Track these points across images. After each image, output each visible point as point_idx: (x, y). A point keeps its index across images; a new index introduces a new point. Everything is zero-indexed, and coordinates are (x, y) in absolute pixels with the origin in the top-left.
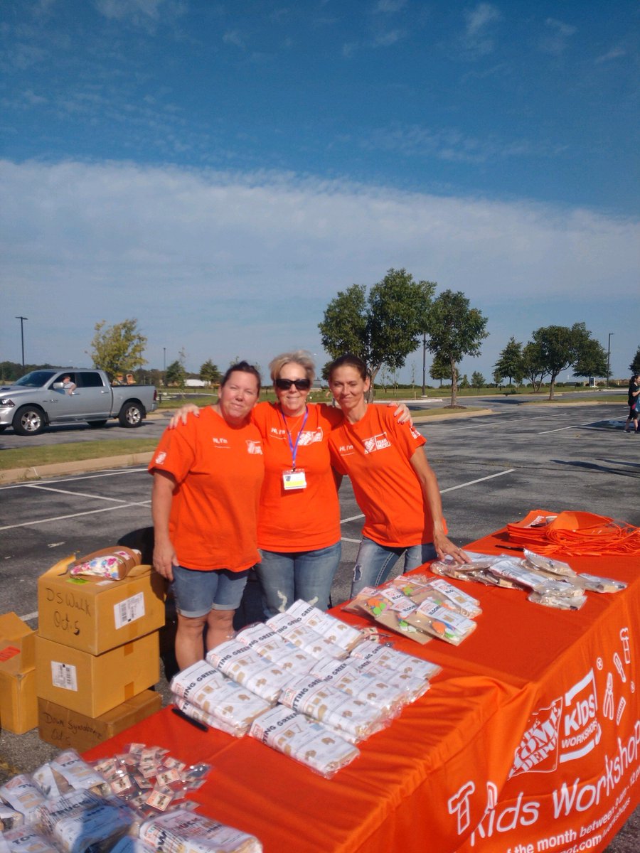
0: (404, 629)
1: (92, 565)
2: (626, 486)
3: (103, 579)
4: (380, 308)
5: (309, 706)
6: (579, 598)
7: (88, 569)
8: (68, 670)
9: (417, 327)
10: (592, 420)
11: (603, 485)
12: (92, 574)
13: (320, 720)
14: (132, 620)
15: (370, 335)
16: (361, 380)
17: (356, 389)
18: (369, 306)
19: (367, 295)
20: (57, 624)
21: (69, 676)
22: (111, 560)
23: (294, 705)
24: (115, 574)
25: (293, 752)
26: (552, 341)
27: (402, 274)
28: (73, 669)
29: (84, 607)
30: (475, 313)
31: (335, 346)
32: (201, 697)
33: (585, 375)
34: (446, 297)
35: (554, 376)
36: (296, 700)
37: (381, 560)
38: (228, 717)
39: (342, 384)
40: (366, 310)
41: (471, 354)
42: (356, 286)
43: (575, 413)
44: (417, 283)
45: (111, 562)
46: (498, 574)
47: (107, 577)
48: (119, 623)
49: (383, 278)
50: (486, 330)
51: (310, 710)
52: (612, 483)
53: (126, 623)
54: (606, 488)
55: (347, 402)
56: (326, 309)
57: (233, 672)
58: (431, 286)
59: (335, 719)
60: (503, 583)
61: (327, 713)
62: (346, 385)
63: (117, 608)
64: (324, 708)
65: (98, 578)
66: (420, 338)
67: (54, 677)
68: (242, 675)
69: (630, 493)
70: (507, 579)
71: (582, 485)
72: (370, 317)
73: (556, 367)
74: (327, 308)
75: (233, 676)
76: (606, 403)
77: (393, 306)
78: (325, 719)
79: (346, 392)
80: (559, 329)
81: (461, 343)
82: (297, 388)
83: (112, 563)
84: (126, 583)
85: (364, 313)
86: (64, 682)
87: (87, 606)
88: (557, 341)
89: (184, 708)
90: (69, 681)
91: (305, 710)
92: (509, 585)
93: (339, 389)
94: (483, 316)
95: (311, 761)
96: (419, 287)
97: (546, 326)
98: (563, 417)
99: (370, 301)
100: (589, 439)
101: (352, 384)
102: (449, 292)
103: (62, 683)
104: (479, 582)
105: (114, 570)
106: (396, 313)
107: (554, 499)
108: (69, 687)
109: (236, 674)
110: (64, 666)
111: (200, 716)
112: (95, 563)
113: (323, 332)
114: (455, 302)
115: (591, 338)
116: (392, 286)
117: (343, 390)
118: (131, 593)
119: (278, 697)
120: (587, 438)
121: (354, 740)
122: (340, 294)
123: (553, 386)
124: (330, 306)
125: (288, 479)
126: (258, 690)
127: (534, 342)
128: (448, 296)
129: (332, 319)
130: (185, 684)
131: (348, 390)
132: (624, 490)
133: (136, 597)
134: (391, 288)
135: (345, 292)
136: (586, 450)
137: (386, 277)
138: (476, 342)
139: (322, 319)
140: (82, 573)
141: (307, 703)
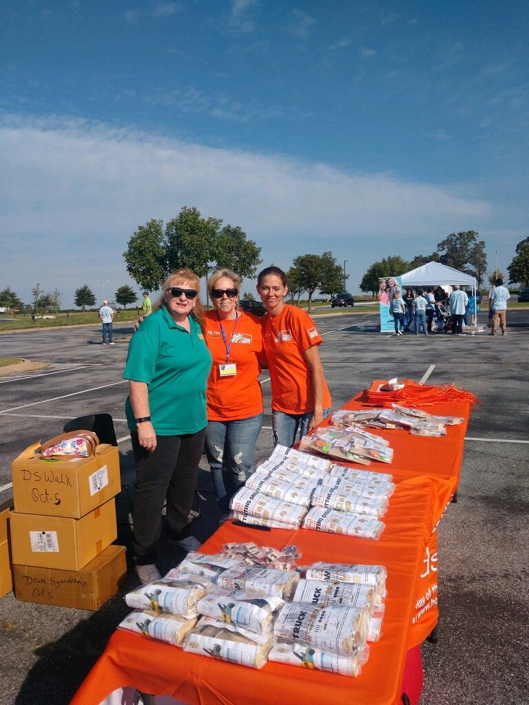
0: (350, 458)
1: (62, 446)
2: (387, 371)
3: (73, 457)
4: (176, 240)
5: (337, 503)
6: (441, 429)
7: (60, 450)
8: (48, 536)
9: (208, 256)
10: (344, 326)
11: (370, 371)
12: (63, 454)
13: (348, 511)
14: (101, 488)
15: (168, 262)
16: (282, 286)
17: (278, 293)
18: (166, 239)
19: (164, 228)
20: (36, 499)
21: (49, 541)
22: (78, 441)
23: (325, 504)
24: (85, 451)
25: (344, 531)
26: (308, 266)
27: (194, 211)
28: (54, 535)
29: (65, 480)
30: (251, 244)
31: (139, 272)
32: (260, 509)
33: (328, 293)
34: (227, 230)
35: (311, 294)
36: (326, 501)
37: (288, 424)
38: (285, 518)
39: (269, 288)
40: (164, 242)
41: (250, 277)
42: (154, 221)
43: (330, 322)
44: (206, 220)
45: (79, 442)
46: (386, 419)
47: (78, 455)
48: (93, 492)
49: (178, 214)
50: (260, 258)
51: (339, 506)
52: (377, 369)
53: (97, 490)
54: (373, 372)
55: (271, 302)
56: (129, 241)
57: (271, 491)
58: (217, 223)
59: (360, 508)
60: (389, 426)
61: (352, 505)
62: (271, 289)
63: (91, 478)
64: (348, 503)
65: (68, 456)
66: (210, 264)
67: (33, 545)
68: (278, 492)
69: (392, 375)
70: (392, 422)
71: (357, 372)
72: (168, 247)
73: (311, 288)
74: (130, 239)
75: (271, 494)
76: (349, 313)
77: (187, 238)
78: (352, 509)
79: (271, 294)
80: (313, 257)
81: (242, 268)
82: (228, 296)
83: (81, 443)
84: (94, 459)
85: (162, 244)
86: (45, 547)
87: (68, 480)
88: (312, 266)
89: (244, 519)
90: (50, 545)
91: (335, 507)
92: (393, 426)
93: (266, 292)
94: (257, 246)
95: (360, 533)
96: (208, 223)
97: (303, 255)
98: (321, 325)
99: (167, 234)
100: (348, 340)
101: (276, 288)
102: (229, 226)
103: (41, 548)
104: (371, 427)
105: (84, 448)
106: (191, 243)
107: (342, 383)
108: (50, 550)
109: (274, 493)
110: (44, 533)
111: (260, 522)
112: (65, 444)
113: (128, 260)
114: (235, 234)
115: (336, 264)
116: (186, 221)
117: (269, 292)
118: (99, 466)
119: (311, 502)
120: (346, 339)
121: (376, 518)
122: (140, 228)
123: (310, 302)
124: (132, 238)
125: (223, 369)
126: (295, 500)
127: (295, 267)
128: (229, 230)
129: (135, 248)
130: (244, 502)
131: (273, 293)
132: (387, 373)
133: (102, 469)
134: (185, 222)
135: (145, 226)
136: (349, 347)
137: (181, 213)
138: (253, 267)
139: (126, 249)
140: (54, 454)
141: (336, 502)
